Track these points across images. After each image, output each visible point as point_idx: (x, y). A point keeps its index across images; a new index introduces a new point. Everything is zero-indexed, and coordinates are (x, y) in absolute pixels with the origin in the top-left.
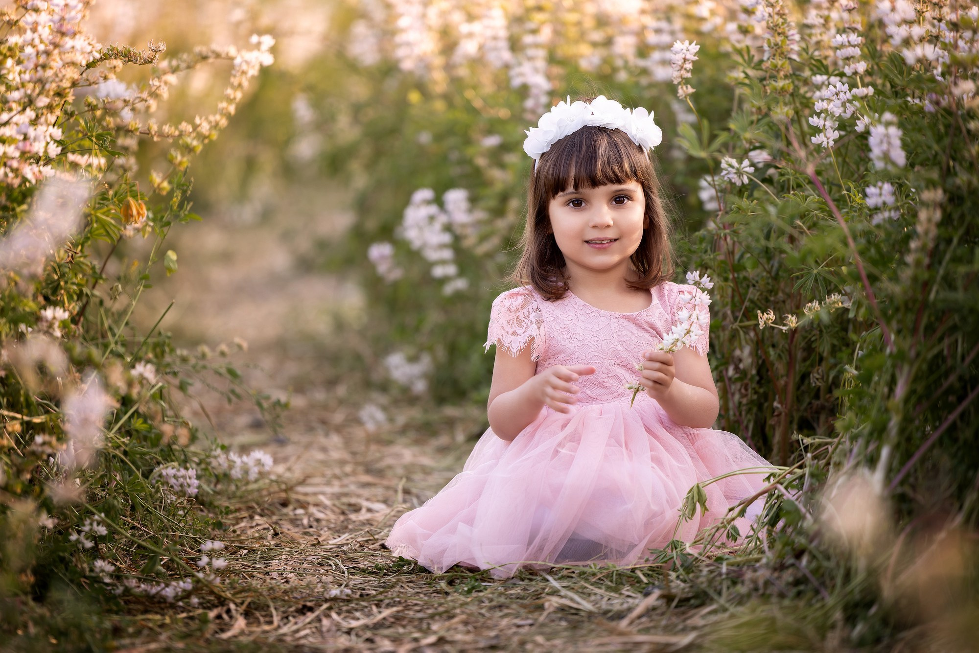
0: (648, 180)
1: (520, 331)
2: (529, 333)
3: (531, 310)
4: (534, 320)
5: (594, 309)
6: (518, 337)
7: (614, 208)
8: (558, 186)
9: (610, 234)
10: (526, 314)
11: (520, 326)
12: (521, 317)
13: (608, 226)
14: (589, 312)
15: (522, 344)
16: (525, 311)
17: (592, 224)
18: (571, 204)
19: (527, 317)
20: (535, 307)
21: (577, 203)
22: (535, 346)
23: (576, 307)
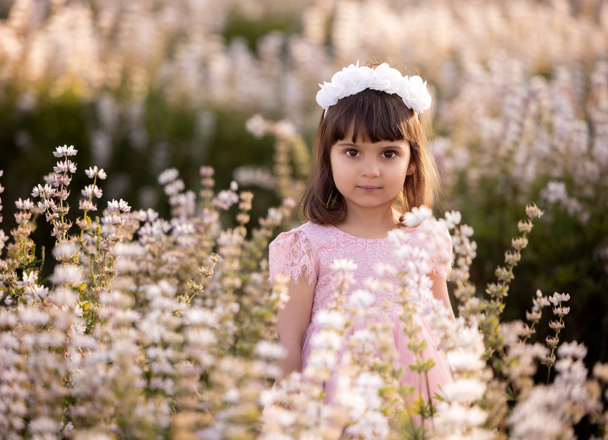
0: (416, 143)
1: (296, 262)
2: (302, 263)
3: (301, 242)
4: (305, 251)
5: (353, 237)
6: (296, 267)
7: (383, 161)
8: (338, 136)
9: (375, 183)
10: (299, 245)
11: (296, 257)
12: (295, 249)
13: (376, 177)
14: (348, 240)
15: (300, 272)
16: (297, 243)
17: (362, 174)
18: (348, 153)
19: (299, 248)
20: (304, 239)
21: (354, 152)
22: (309, 273)
23: (337, 236)
